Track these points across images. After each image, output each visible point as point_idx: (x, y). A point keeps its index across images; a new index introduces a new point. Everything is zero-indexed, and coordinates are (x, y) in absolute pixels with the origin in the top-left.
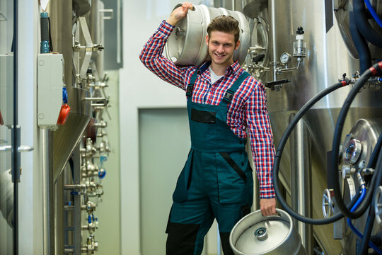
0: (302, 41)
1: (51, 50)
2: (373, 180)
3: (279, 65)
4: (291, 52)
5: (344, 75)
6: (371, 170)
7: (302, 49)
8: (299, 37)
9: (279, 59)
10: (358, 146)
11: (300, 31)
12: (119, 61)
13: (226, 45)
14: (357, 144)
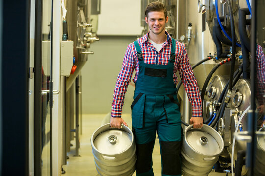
0: (191, 30)
1: (67, 38)
2: (220, 109)
3: (180, 41)
4: (185, 35)
5: (210, 54)
6: (220, 103)
7: (191, 34)
8: (190, 28)
9: (179, 38)
10: (214, 90)
11: (190, 25)
12: (98, 10)
13: (160, 19)
14: (214, 89)
